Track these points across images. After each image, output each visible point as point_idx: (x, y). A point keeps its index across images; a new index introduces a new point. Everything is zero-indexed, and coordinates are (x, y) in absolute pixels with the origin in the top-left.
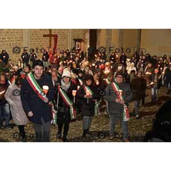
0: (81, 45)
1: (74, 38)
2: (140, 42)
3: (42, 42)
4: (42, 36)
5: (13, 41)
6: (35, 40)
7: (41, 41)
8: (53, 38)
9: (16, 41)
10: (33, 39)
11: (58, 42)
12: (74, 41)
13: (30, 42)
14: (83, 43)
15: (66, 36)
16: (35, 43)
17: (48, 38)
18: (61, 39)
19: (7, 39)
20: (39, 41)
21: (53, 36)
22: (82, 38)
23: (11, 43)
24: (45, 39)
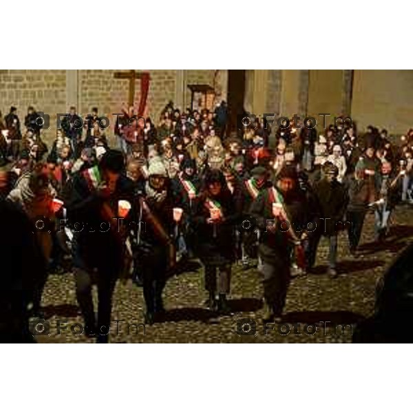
0: (206, 98)
1: (191, 84)
2: (351, 97)
3: (112, 91)
4: (112, 75)
5: (42, 85)
6: (94, 86)
7: (109, 89)
8: (138, 80)
9: (48, 86)
10: (90, 83)
11: (150, 91)
12: (190, 91)
13: (82, 89)
14: (212, 96)
15: (169, 78)
16: (94, 91)
17: (128, 80)
18: (159, 84)
19: (26, 81)
20: (105, 87)
21: (138, 78)
22: (208, 84)
23: (36, 89)
24: (119, 82)
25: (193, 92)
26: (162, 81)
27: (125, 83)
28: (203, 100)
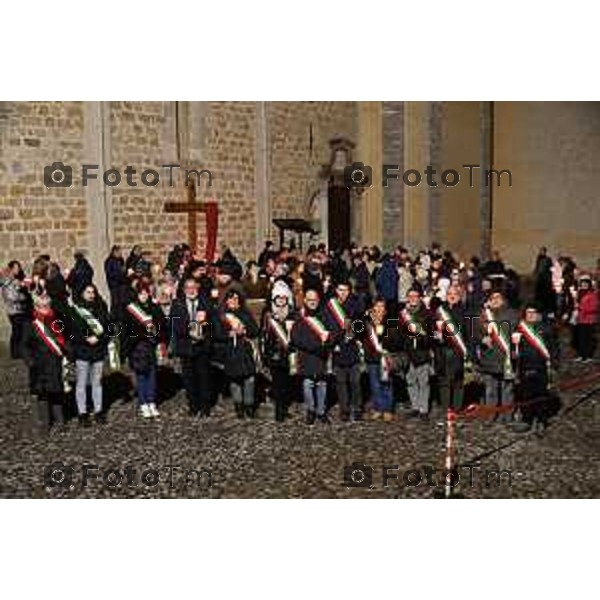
0: (301, 238)
1: (278, 217)
3: (162, 232)
4: (162, 207)
5: (46, 225)
6: (133, 224)
7: (157, 229)
8: (202, 215)
9: (57, 226)
10: (126, 220)
11: (220, 231)
12: (277, 229)
13: (116, 230)
14: (309, 234)
15: (248, 210)
16: (133, 233)
17: (186, 214)
18: (232, 219)
19: (17, 219)
20: (151, 226)
21: (200, 210)
22: (302, 217)
23: (38, 233)
24: (172, 219)
25: (282, 228)
26: (237, 215)
27: (181, 219)
28: (297, 241)
